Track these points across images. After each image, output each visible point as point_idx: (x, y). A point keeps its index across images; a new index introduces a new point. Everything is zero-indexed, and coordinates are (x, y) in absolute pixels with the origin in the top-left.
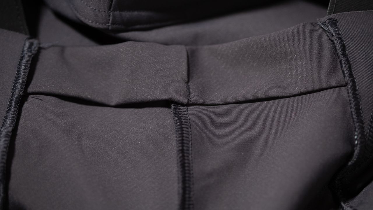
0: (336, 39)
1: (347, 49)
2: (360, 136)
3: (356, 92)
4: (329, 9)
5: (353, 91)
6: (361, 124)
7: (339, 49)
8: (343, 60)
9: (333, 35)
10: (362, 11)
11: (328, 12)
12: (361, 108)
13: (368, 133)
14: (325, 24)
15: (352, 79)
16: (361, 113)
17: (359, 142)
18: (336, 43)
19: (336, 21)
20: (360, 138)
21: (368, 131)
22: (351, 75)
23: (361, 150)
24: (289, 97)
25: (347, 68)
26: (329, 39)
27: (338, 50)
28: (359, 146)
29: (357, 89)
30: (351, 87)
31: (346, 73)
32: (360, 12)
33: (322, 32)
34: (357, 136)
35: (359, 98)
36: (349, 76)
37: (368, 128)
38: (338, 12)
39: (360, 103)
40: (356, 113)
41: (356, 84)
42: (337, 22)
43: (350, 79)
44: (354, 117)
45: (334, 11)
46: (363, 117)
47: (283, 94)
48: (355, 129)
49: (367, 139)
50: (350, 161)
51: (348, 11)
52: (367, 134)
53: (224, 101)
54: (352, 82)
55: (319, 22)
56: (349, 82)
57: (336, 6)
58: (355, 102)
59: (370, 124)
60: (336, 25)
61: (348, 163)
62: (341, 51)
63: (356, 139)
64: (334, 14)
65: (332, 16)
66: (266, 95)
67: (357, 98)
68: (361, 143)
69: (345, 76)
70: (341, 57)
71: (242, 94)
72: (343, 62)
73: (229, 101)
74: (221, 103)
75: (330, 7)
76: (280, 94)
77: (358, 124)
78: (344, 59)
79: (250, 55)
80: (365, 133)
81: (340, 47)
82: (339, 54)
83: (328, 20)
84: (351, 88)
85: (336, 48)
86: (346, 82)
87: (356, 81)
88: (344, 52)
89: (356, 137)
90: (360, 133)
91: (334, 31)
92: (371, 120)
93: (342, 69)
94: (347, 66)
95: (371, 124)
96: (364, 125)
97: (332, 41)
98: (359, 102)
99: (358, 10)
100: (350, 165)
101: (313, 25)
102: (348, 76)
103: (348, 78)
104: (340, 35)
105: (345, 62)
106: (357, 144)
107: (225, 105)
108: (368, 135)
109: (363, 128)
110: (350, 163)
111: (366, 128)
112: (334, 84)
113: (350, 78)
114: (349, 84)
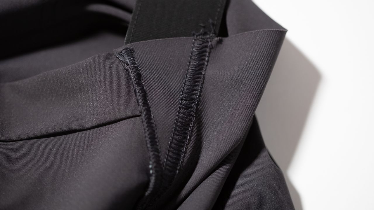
0: (131, 69)
1: (143, 77)
2: (155, 165)
3: (151, 121)
4: (127, 39)
5: (147, 120)
6: (156, 153)
7: (133, 78)
8: (137, 89)
9: (128, 65)
10: (160, 39)
11: (125, 42)
12: (156, 137)
13: (164, 161)
14: (120, 54)
15: (147, 107)
16: (156, 142)
17: (154, 172)
18: (130, 72)
19: (132, 50)
20: (155, 167)
21: (165, 160)
22: (145, 103)
23: (156, 179)
24: (87, 129)
25: (141, 96)
26: (125, 69)
27: (132, 80)
28: (154, 175)
29: (153, 117)
30: (145, 115)
31: (140, 103)
32: (158, 41)
33: (118, 63)
34: (152, 165)
35: (154, 127)
36: (143, 105)
37: (165, 157)
38: (136, 41)
39: (156, 131)
40: (151, 142)
41: (152, 113)
42: (134, 51)
43: (144, 108)
44: (149, 146)
45: (131, 40)
46: (159, 146)
47: (81, 127)
48: (150, 158)
49: (164, 168)
50: (146, 191)
51: (146, 40)
52: (163, 163)
53: (21, 137)
54: (146, 111)
55: (116, 53)
56: (143, 111)
57: (133, 35)
58: (149, 131)
59: (167, 153)
60: (133, 55)
61: (145, 193)
62: (135, 81)
63: (151, 169)
64: (131, 43)
65: (128, 46)
66: (64, 129)
67: (153, 127)
68: (156, 171)
69: (139, 105)
70: (135, 86)
71: (40, 128)
72: (137, 91)
73: (27, 136)
74: (18, 138)
75: (127, 37)
76: (77, 127)
77: (152, 153)
78: (139, 88)
79: (48, 90)
80: (161, 163)
81: (134, 76)
82: (134, 83)
83: (124, 49)
84: (145, 118)
85: (131, 77)
86: (140, 111)
87: (151, 109)
88: (139, 81)
89: (150, 166)
90: (154, 162)
91: (130, 61)
92: (168, 149)
93: (137, 98)
94: (141, 95)
95: (169, 153)
96: (160, 154)
97: (127, 70)
98: (154, 131)
99: (157, 38)
100: (148, 196)
101: (109, 56)
102: (141, 105)
103: (142, 107)
104: (136, 64)
105: (139, 91)
106: (153, 173)
107: (23, 141)
108: (165, 164)
109: (159, 157)
110: (147, 194)
111: (162, 157)
112: (130, 114)
113: (143, 106)
114: (143, 113)
